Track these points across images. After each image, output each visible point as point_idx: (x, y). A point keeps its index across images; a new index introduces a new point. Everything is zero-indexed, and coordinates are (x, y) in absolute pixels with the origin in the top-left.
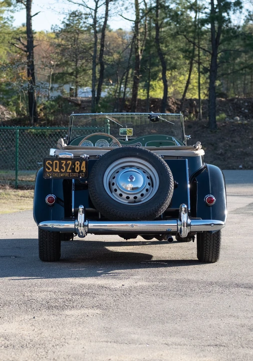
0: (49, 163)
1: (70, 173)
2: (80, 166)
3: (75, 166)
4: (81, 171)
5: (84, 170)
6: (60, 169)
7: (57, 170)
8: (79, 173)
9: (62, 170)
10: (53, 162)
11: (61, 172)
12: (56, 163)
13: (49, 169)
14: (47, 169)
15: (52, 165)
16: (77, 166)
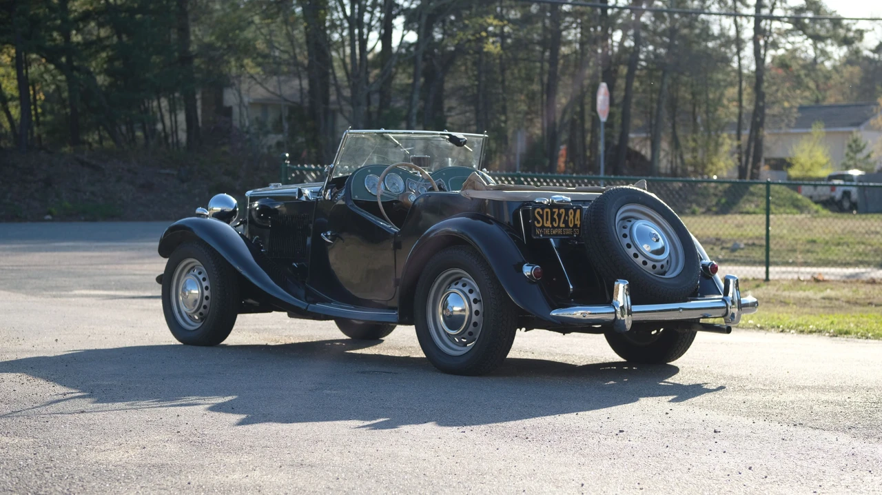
0: (538, 213)
1: (563, 228)
2: (574, 217)
3: (568, 217)
4: (575, 226)
5: (578, 223)
6: (551, 223)
7: (548, 224)
8: (573, 228)
9: (554, 223)
10: (543, 209)
11: (553, 227)
12: (547, 212)
13: (539, 222)
14: (536, 222)
15: (542, 216)
16: (571, 217)
